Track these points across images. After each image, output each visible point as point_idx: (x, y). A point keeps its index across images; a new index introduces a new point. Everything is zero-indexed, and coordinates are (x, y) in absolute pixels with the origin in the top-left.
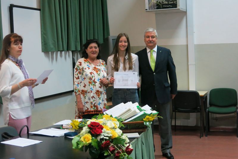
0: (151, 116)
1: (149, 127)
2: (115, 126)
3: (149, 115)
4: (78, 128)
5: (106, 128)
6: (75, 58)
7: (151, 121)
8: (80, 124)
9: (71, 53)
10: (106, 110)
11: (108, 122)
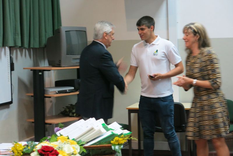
0: (122, 137)
1: (119, 153)
2: (75, 151)
3: (119, 136)
4: (22, 154)
5: (62, 154)
6: (14, 56)
7: (121, 144)
8: (25, 148)
9: (7, 49)
10: (60, 130)
11: (66, 146)
